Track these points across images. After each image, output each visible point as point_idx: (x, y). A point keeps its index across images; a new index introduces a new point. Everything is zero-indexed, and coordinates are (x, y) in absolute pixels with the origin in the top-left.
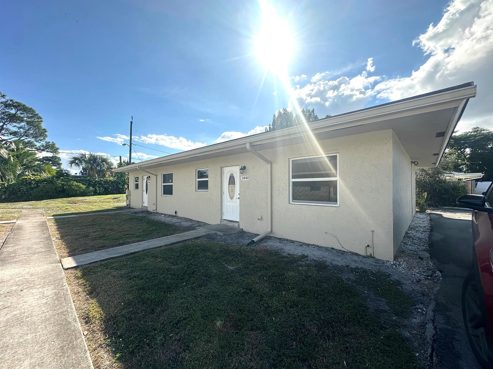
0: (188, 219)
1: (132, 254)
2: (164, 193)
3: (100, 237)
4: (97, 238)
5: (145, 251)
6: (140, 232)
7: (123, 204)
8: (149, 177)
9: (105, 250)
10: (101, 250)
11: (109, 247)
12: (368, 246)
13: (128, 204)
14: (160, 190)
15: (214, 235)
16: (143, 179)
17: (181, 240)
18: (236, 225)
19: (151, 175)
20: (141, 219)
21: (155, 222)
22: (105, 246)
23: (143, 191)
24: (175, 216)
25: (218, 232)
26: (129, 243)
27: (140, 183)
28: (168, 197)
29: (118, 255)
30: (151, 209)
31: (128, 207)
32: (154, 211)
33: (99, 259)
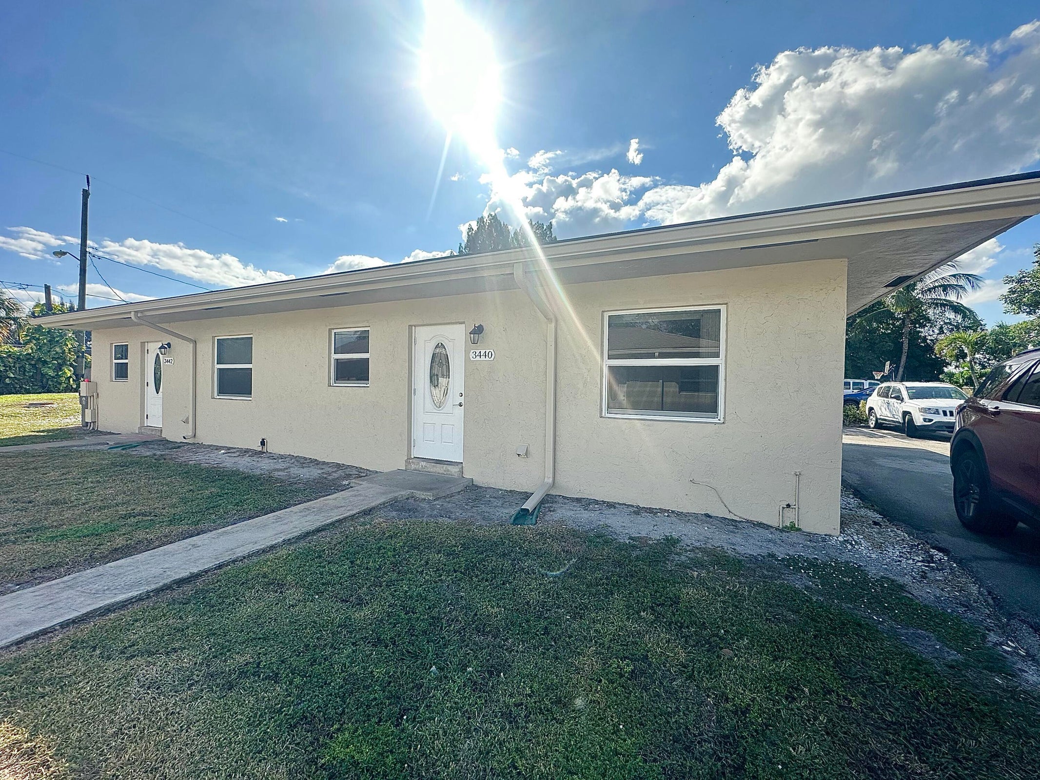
0: (305, 459)
1: (180, 582)
2: (221, 391)
3: (26, 533)
4: (12, 538)
5: (225, 569)
6: (174, 506)
7: (68, 420)
8: (169, 345)
9: (66, 578)
10: (44, 579)
11: (75, 566)
12: (788, 506)
13: (88, 419)
14: (208, 380)
15: (407, 499)
16: (144, 351)
17: (329, 521)
18: (454, 470)
19: (174, 341)
20: (155, 465)
21: (208, 470)
22: (59, 565)
23: (144, 384)
24: (262, 452)
25: (419, 492)
26: (149, 545)
27: (132, 361)
28: (236, 402)
29: (130, 595)
30: (175, 434)
31: (88, 429)
32: (185, 441)
33: (53, 618)
